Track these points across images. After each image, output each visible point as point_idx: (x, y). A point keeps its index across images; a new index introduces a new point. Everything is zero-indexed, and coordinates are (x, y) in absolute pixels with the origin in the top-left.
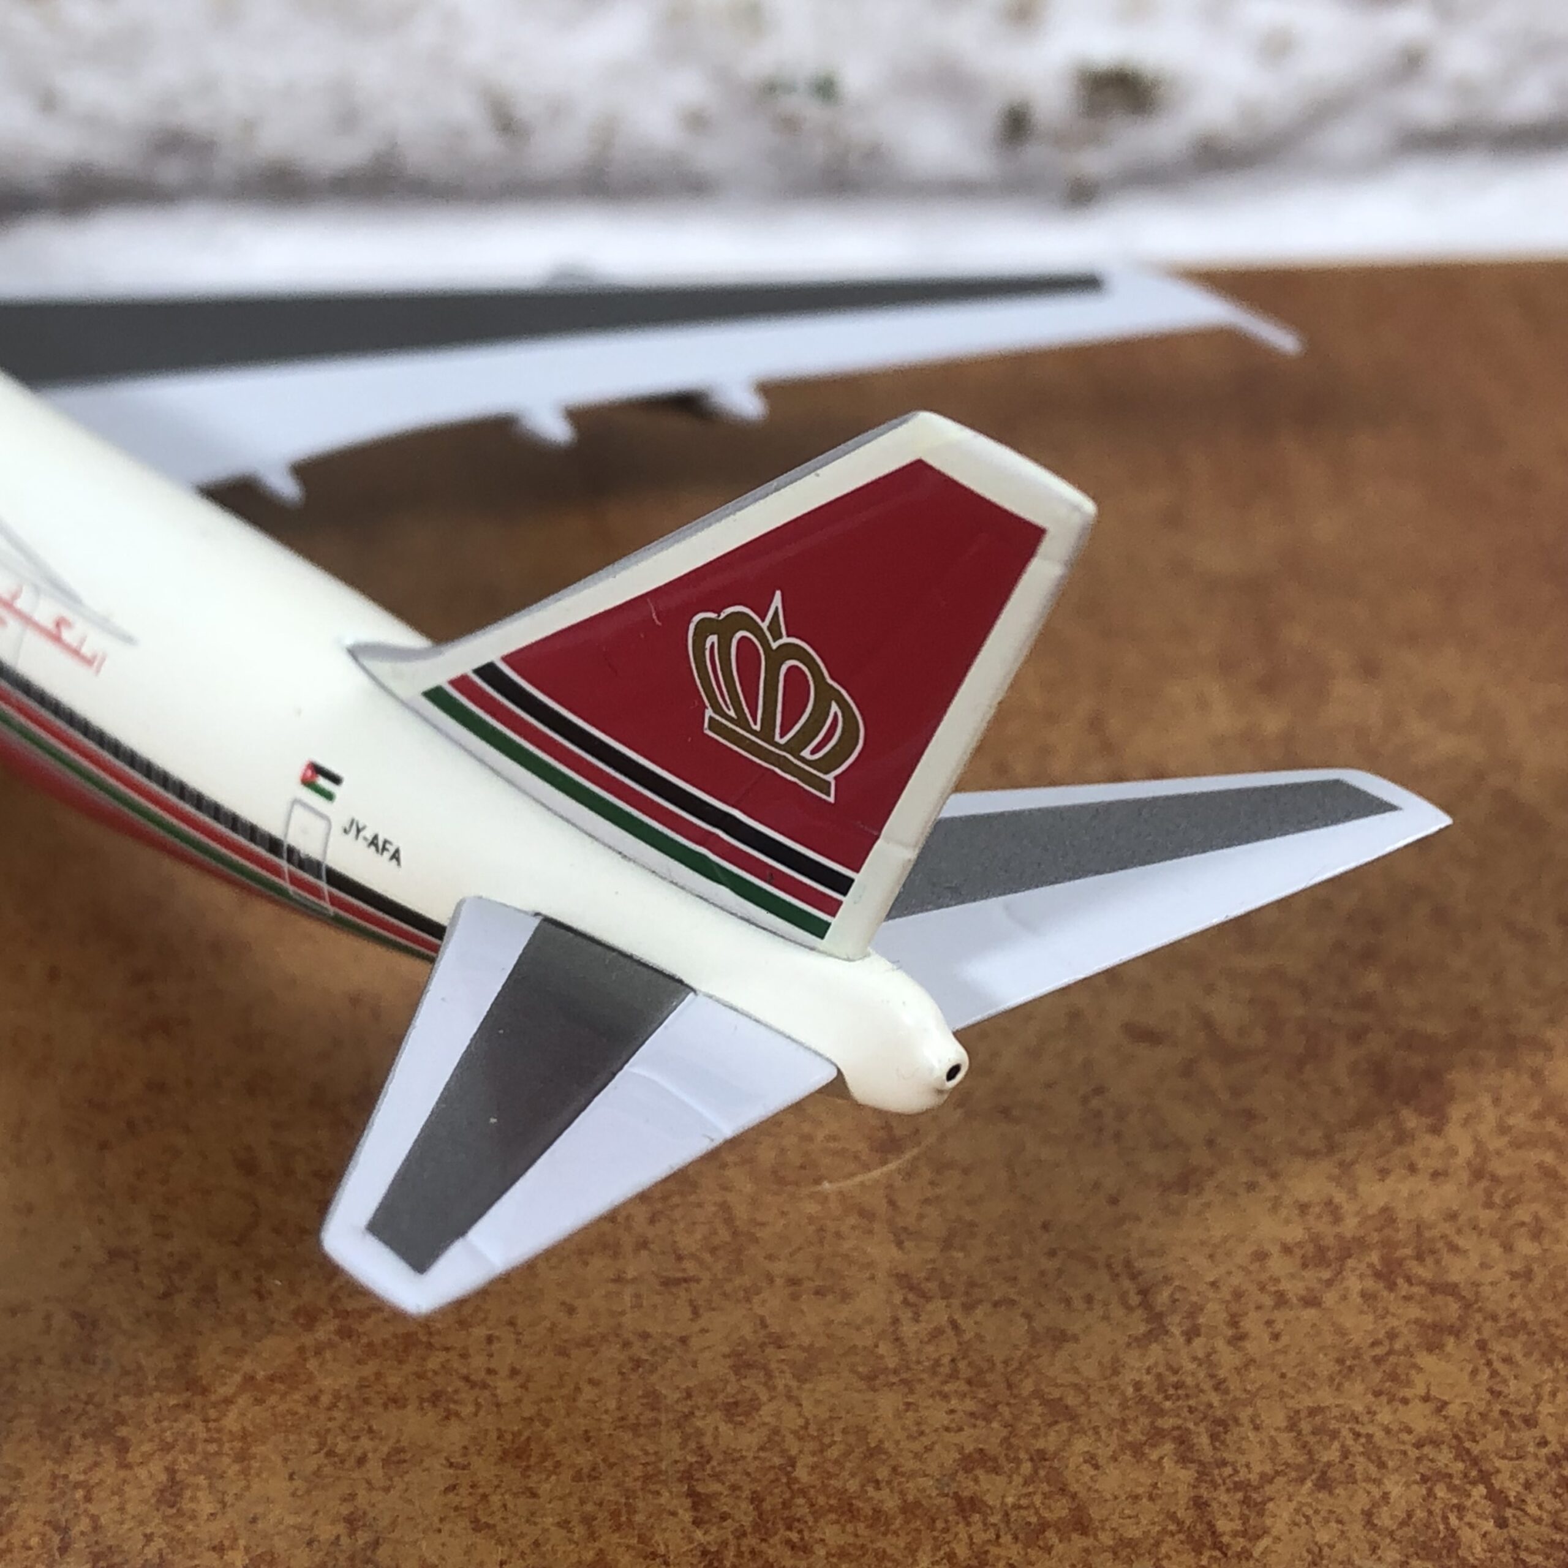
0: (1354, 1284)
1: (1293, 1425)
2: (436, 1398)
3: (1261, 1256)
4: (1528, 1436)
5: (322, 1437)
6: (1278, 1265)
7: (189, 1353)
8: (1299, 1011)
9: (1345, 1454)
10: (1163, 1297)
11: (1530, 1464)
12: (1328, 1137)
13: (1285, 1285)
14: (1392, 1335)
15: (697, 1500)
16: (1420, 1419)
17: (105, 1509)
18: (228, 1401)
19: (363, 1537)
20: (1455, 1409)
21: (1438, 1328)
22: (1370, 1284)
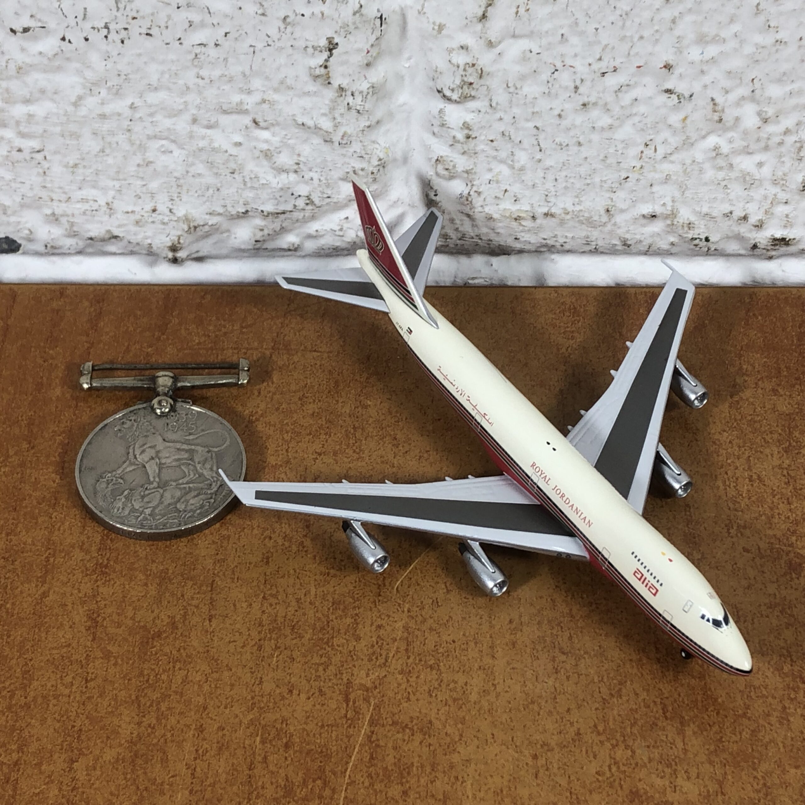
0: (776, 613)
1: (759, 643)
2: (613, 623)
3: (760, 605)
4: (800, 648)
5: (594, 629)
6: (763, 608)
7: (571, 610)
8: (777, 546)
9: (767, 649)
10: (740, 613)
11: (799, 654)
12: (777, 579)
13: (763, 612)
14: (781, 625)
15: (657, 649)
16: (782, 643)
17: (560, 639)
18: (578, 620)
19: (602, 650)
20: (789, 642)
21: (789, 624)
22: (779, 613)
